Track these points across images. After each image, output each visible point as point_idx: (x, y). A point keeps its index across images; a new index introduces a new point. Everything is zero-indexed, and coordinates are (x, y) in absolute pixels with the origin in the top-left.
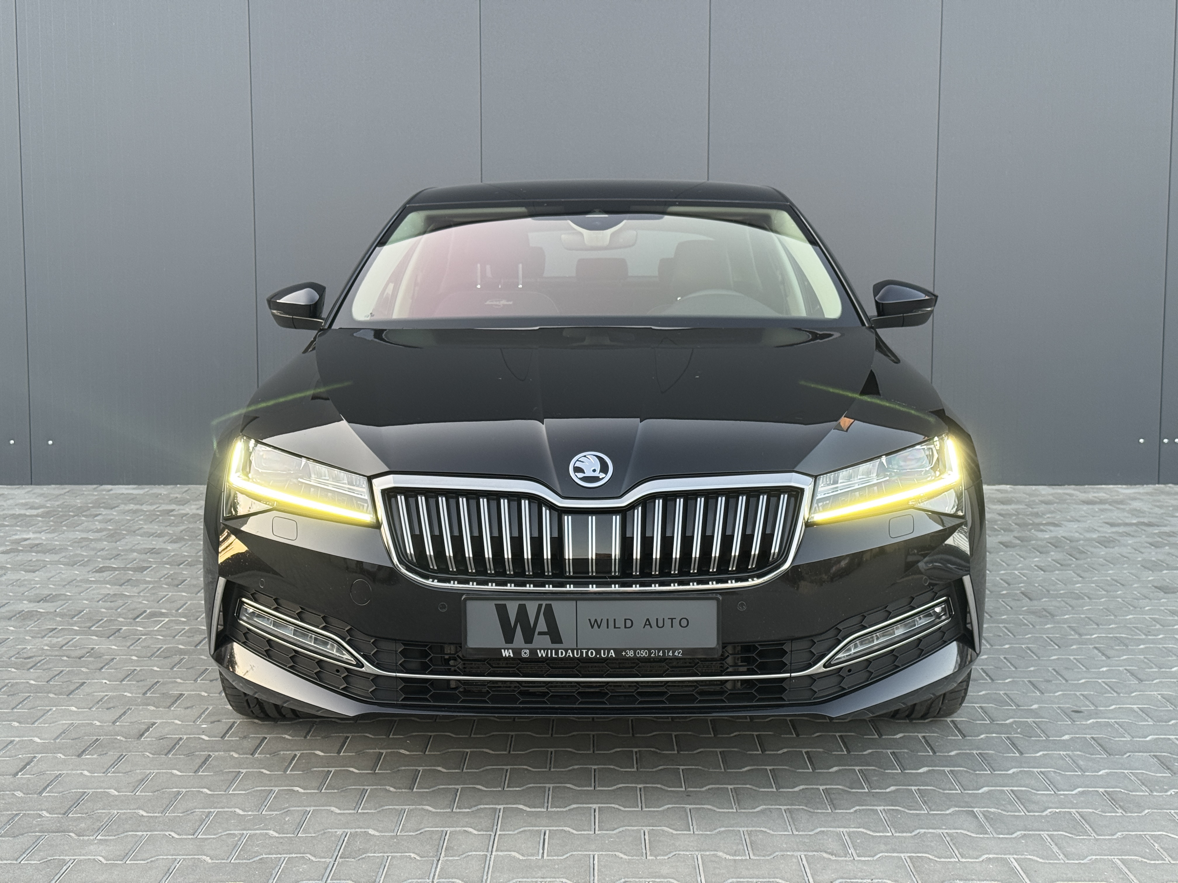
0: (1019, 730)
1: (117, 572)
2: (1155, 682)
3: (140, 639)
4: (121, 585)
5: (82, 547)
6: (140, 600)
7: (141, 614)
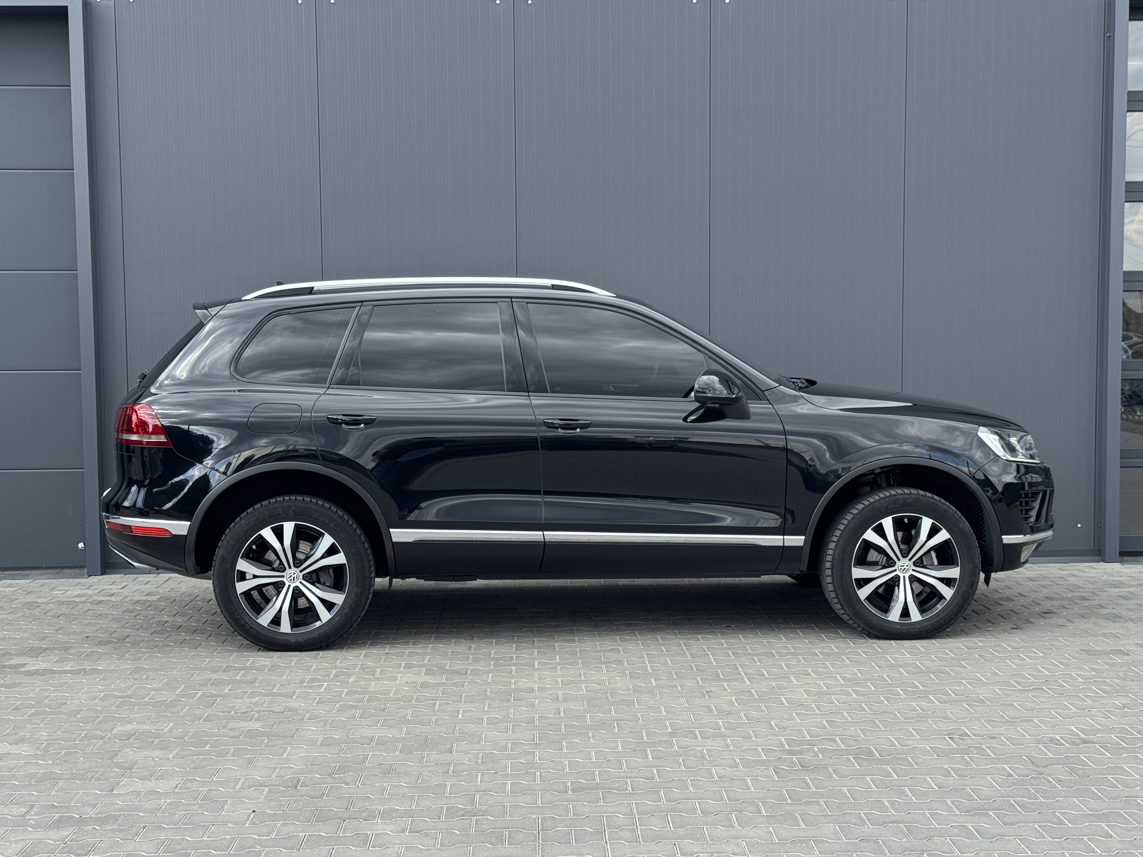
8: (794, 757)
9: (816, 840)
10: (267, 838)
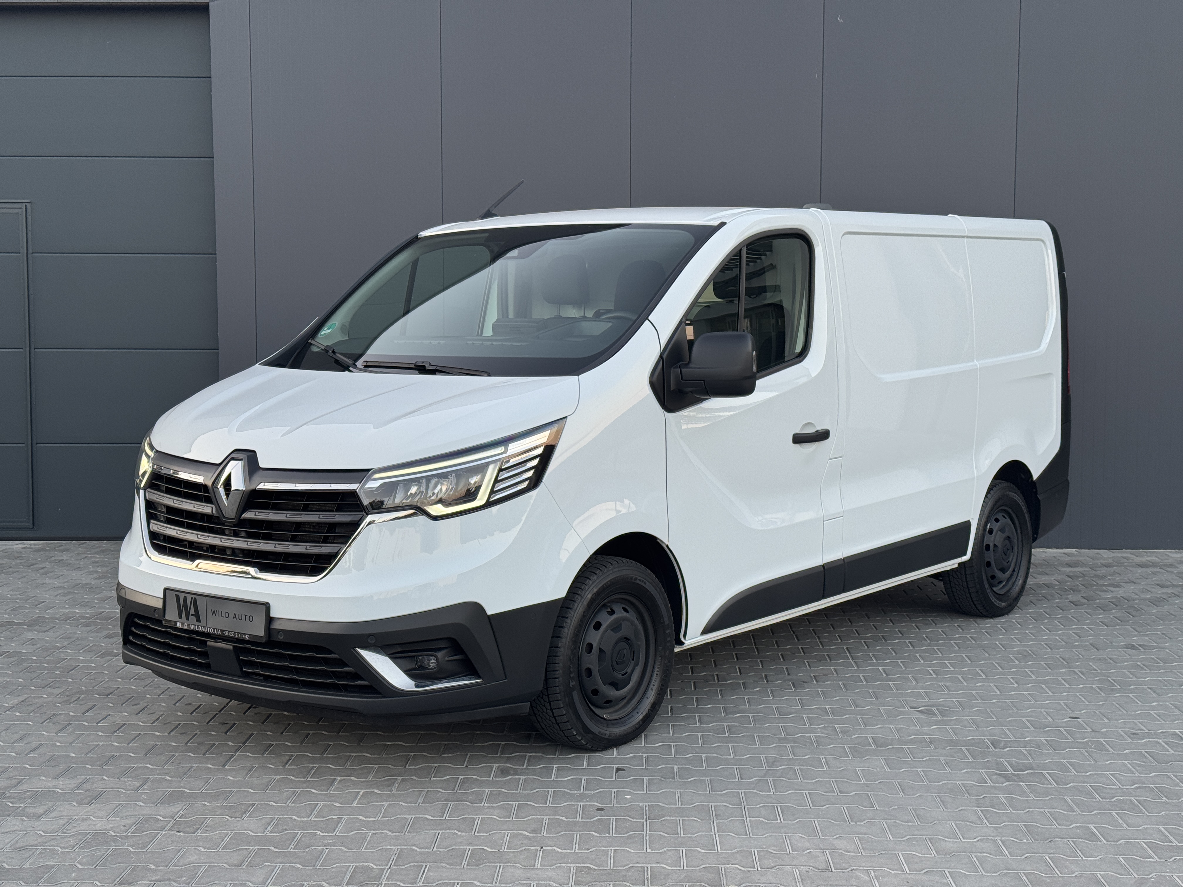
8: (906, 747)
9: (932, 839)
10: (373, 819)
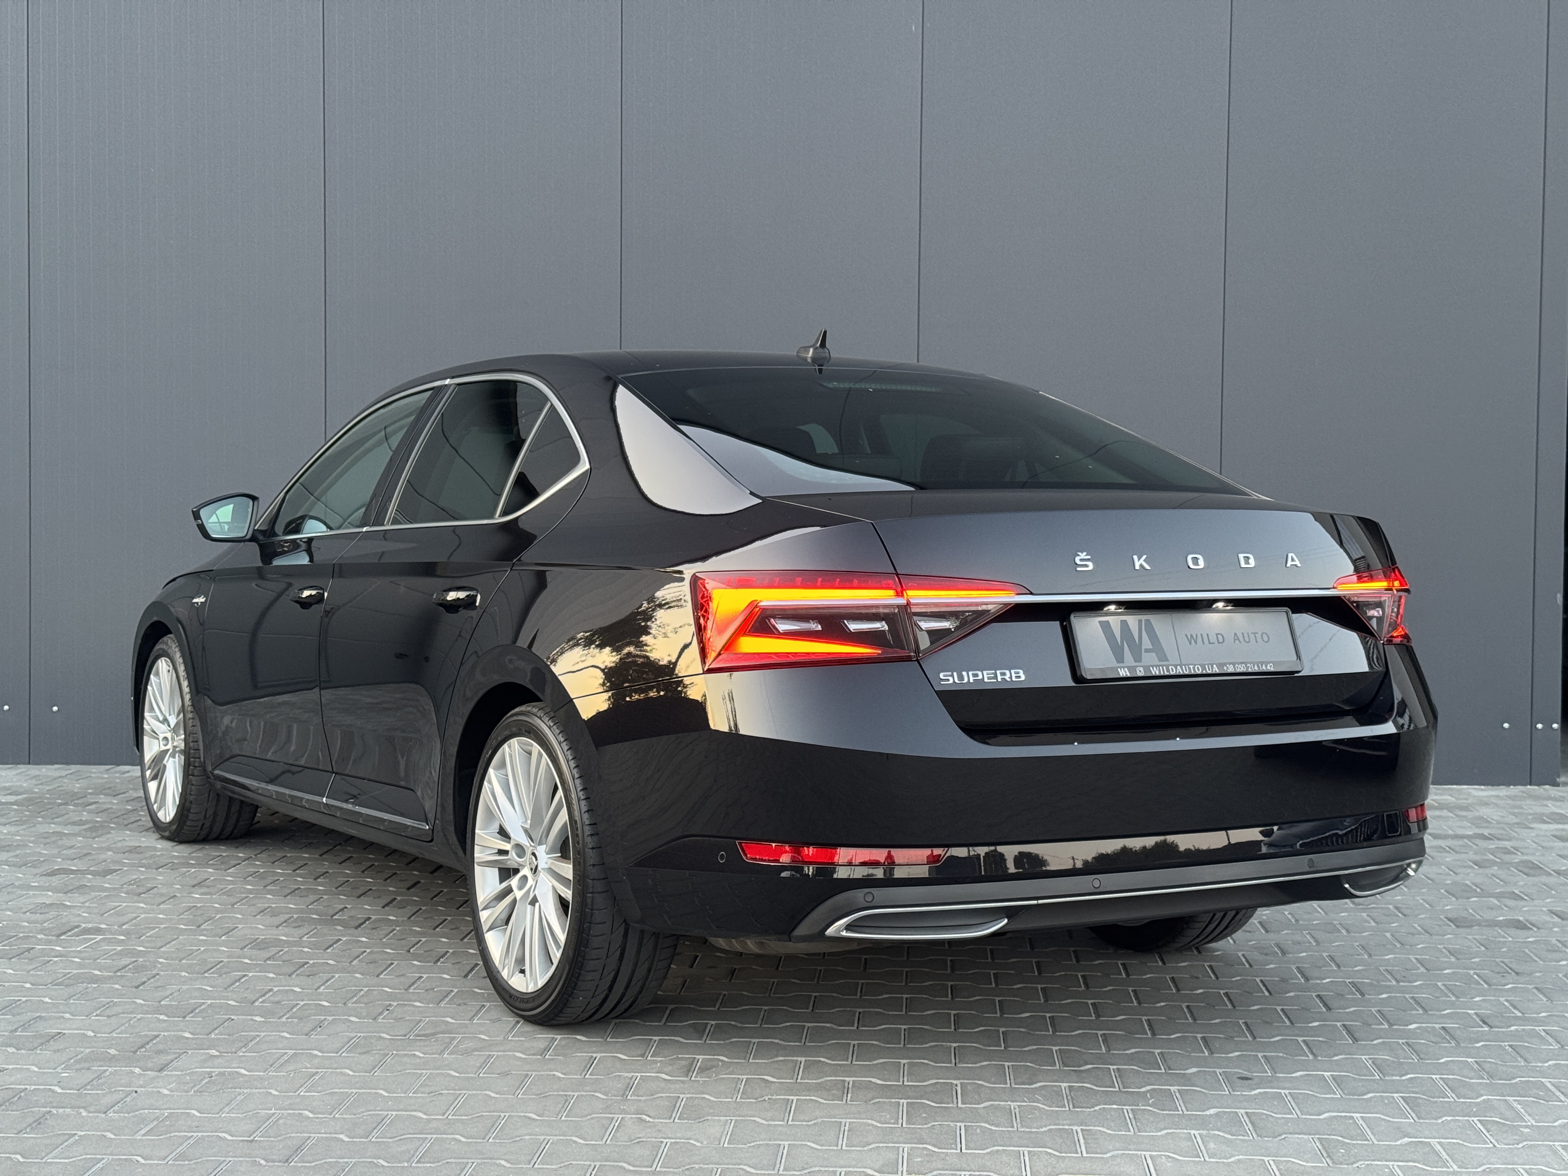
0: (1150, 1101)
1: (72, 876)
2: (1375, 1042)
3: (49, 962)
4: (66, 893)
5: (45, 844)
6: (80, 912)
7: (70, 931)
